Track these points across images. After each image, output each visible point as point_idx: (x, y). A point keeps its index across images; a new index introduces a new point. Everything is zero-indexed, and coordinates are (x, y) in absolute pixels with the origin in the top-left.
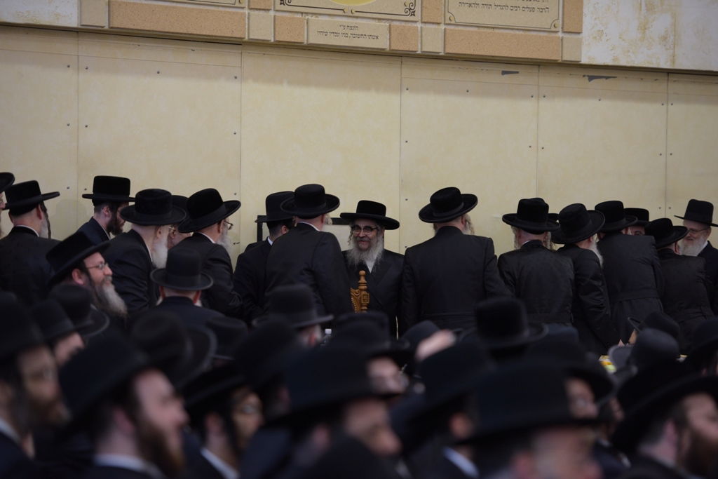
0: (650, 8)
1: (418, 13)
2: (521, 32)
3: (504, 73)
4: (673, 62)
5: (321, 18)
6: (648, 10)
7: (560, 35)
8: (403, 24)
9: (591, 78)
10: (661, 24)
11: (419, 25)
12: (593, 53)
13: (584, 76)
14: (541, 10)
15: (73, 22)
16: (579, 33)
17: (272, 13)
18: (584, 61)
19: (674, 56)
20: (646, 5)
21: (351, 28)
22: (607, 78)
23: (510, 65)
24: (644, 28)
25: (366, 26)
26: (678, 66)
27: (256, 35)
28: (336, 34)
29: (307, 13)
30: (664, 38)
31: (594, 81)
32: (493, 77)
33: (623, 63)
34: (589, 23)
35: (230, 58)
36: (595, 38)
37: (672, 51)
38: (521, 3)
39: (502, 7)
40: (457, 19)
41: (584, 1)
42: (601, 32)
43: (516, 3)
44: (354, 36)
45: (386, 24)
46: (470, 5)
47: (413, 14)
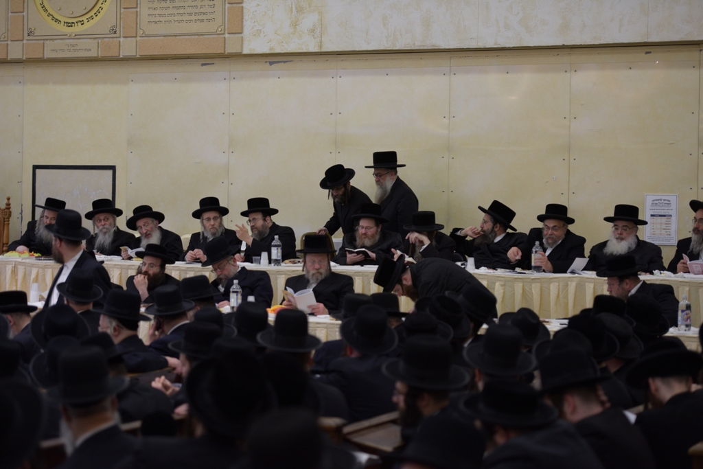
0: (300, 10)
1: (118, 30)
2: (197, 37)
3: (203, 65)
5: (56, 42)
6: (297, 12)
7: (227, 35)
8: (111, 39)
9: (271, 63)
10: (309, 20)
12: (253, 45)
13: (266, 62)
14: (209, 20)
16: (241, 33)
17: (25, 42)
18: (246, 51)
19: (321, 42)
20: (296, 8)
21: (73, 46)
22: (285, 62)
23: (207, 59)
24: (295, 25)
25: (83, 43)
26: (324, 50)
27: (13, 56)
28: (63, 50)
29: (47, 40)
30: (313, 31)
31: (275, 65)
32: (195, 68)
33: (278, 50)
34: (248, 25)
36: (255, 35)
37: (319, 39)
38: (193, 17)
39: (179, 21)
40: (147, 33)
41: (245, 11)
42: (260, 30)
43: (190, 18)
44: (75, 50)
45: (96, 41)
46: (156, 23)
47: (115, 33)
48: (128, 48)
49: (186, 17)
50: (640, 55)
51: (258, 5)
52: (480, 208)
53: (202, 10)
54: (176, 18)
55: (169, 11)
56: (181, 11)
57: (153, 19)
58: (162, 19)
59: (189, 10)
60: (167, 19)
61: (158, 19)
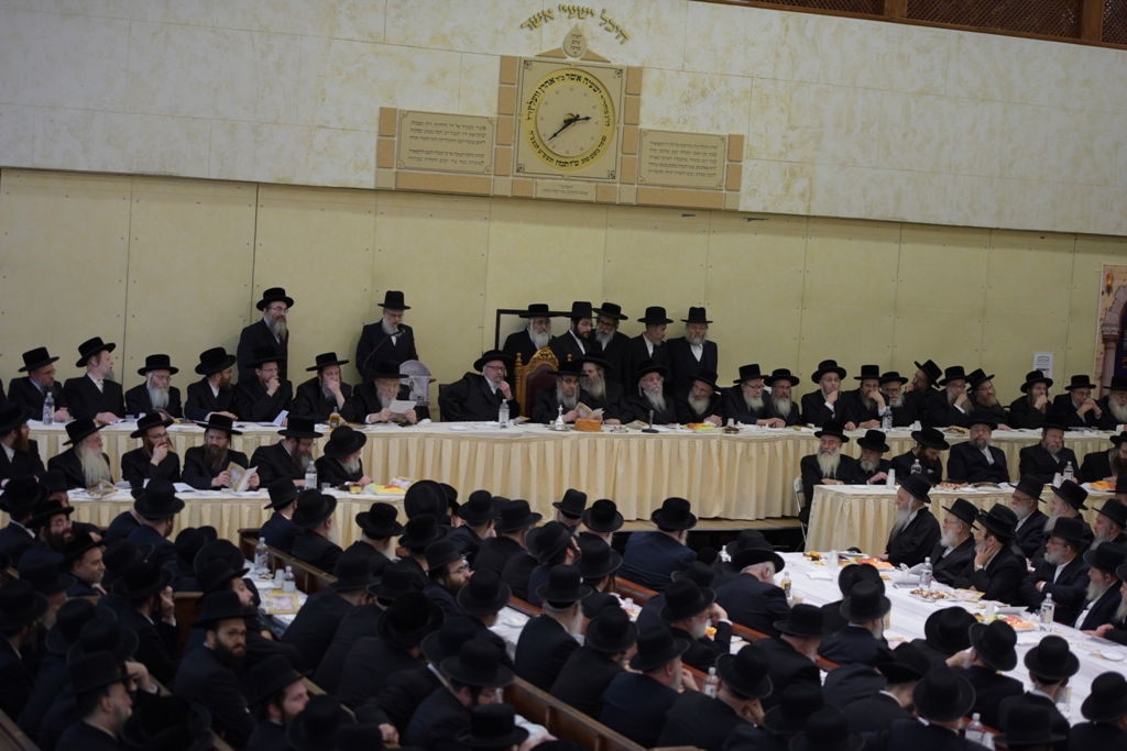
0: (793, 174)
1: (618, 175)
2: (694, 190)
3: (684, 215)
4: (809, 211)
5: (545, 181)
6: (790, 176)
7: (724, 192)
9: (749, 220)
10: (800, 185)
11: (618, 185)
12: (748, 203)
13: (745, 218)
14: (710, 175)
15: (372, 187)
16: (738, 191)
17: (511, 178)
18: (741, 209)
19: (809, 206)
21: (567, 187)
22: (761, 220)
23: (688, 212)
24: (787, 188)
25: (578, 185)
26: (812, 214)
27: (498, 192)
28: (556, 191)
29: (536, 178)
30: (803, 195)
31: (752, 222)
32: (677, 218)
33: (771, 210)
34: (745, 183)
35: (483, 206)
36: (750, 194)
37: (808, 203)
38: (694, 171)
39: (680, 173)
40: (647, 181)
41: (743, 169)
42: (755, 190)
43: (692, 170)
44: (569, 192)
45: (594, 184)
46: (656, 172)
47: (614, 178)
48: (628, 194)
49: (687, 170)
50: (1037, 240)
51: (755, 165)
52: (916, 363)
53: (704, 165)
54: (678, 169)
55: (670, 162)
56: (683, 163)
57: (653, 168)
58: (664, 169)
59: (691, 163)
60: (669, 169)
61: (659, 168)
